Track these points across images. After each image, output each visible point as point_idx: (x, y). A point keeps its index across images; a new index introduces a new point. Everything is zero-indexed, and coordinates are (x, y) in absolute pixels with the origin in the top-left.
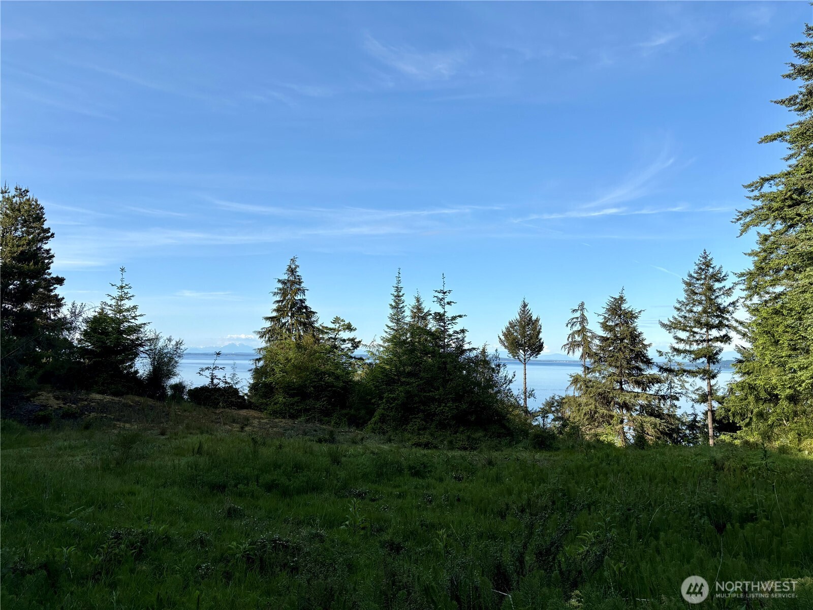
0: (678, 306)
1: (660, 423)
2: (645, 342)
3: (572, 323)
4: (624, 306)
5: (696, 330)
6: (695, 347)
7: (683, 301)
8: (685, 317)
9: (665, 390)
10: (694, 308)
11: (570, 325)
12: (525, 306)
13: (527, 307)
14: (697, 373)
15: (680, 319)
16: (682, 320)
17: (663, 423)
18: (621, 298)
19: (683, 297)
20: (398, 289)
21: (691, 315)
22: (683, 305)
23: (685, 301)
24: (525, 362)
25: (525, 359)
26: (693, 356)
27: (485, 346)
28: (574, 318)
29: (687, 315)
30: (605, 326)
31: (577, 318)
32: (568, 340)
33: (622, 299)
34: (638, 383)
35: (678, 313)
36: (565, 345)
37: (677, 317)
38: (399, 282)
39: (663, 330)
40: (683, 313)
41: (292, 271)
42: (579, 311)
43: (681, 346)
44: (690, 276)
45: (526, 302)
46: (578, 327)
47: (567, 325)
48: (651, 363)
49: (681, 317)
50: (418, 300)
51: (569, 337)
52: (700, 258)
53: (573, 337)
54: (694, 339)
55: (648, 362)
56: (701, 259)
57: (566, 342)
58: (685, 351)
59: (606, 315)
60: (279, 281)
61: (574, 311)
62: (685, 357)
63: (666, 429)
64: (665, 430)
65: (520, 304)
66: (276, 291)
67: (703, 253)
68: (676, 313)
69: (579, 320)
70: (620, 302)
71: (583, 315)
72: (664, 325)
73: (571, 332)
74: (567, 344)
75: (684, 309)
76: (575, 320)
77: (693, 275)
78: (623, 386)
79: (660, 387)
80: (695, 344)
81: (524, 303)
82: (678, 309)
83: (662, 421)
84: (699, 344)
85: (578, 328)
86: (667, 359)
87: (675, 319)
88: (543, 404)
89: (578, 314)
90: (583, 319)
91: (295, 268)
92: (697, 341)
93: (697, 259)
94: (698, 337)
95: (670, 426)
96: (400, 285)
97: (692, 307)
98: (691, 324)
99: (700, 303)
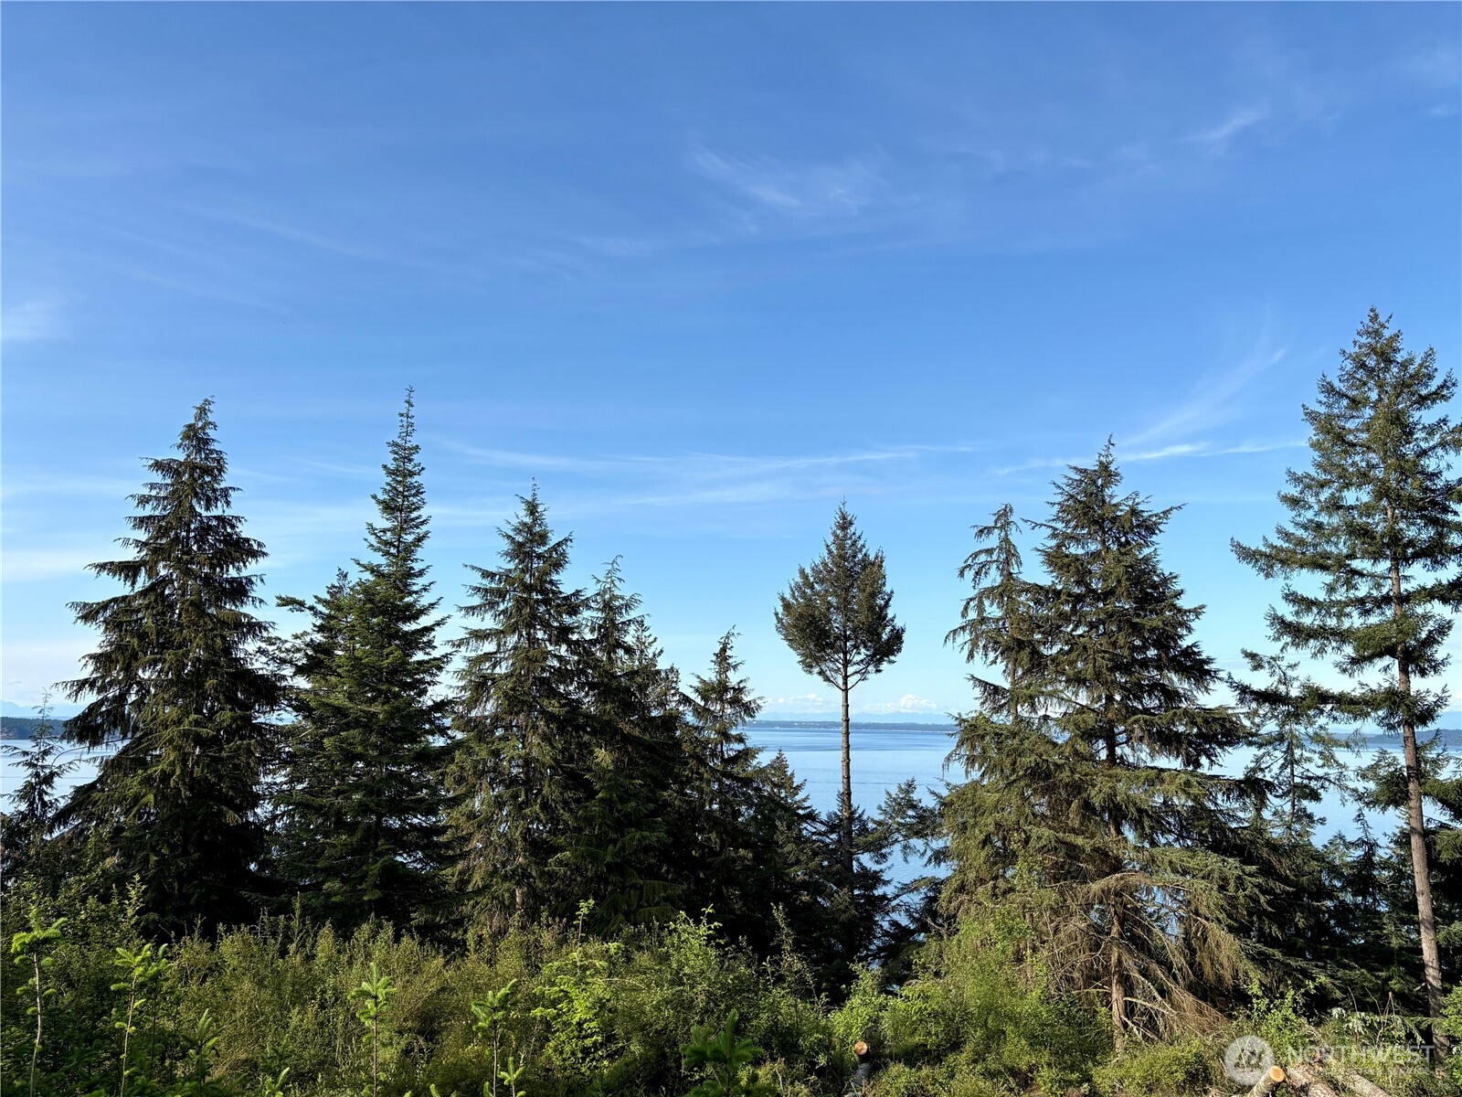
0: (1294, 491)
1: (1239, 878)
2: (1184, 603)
3: (976, 567)
4: (1118, 494)
5: (1356, 564)
6: (1355, 620)
7: (1308, 476)
8: (1319, 526)
9: (1275, 769)
10: (1345, 493)
11: (970, 574)
12: (845, 524)
13: (852, 529)
14: (1367, 703)
15: (1300, 533)
16: (1307, 536)
17: (1251, 875)
18: (1104, 467)
19: (1307, 463)
20: (405, 454)
21: (1335, 520)
22: (1309, 487)
23: (1313, 472)
24: (845, 683)
25: (846, 678)
26: (1349, 650)
27: (727, 637)
28: (981, 552)
29: (1324, 519)
30: (1055, 559)
31: (989, 552)
32: (963, 616)
33: (1106, 472)
34: (1167, 740)
35: (1294, 513)
36: (955, 632)
37: (1291, 529)
38: (409, 430)
39: (1248, 569)
40: (1310, 514)
41: (196, 437)
42: (996, 531)
43: (1308, 620)
44: (1329, 390)
45: (850, 511)
46: (993, 578)
47: (962, 574)
48: (1208, 672)
49: (1305, 527)
50: (532, 509)
51: (966, 608)
52: (1358, 338)
53: (980, 608)
54: (1352, 594)
55: (1198, 669)
56: (1364, 340)
57: (960, 622)
58: (1321, 633)
59: (1060, 526)
60: (158, 466)
61: (981, 531)
62: (1322, 650)
63: (1262, 899)
64: (1256, 901)
65: (832, 520)
66: (146, 491)
67: (1367, 321)
68: (1286, 517)
69: (995, 557)
70: (1100, 482)
71: (1006, 540)
72: (1247, 555)
73: (973, 593)
74: (963, 628)
75: (1312, 500)
76: (983, 558)
77: (1338, 385)
78: (1118, 751)
79: (1258, 760)
80: (1355, 614)
81: (844, 518)
82: (1294, 502)
83: (1248, 869)
84: (1366, 613)
85: (994, 580)
86: (1276, 678)
87: (1287, 536)
88: (880, 808)
89: (993, 541)
90: (1009, 553)
91: (203, 428)
92: (1362, 601)
93: (1350, 339)
94: (1363, 589)
95: (1279, 887)
96: (413, 442)
97: (1340, 490)
98: (1336, 544)
99: (1364, 477)
